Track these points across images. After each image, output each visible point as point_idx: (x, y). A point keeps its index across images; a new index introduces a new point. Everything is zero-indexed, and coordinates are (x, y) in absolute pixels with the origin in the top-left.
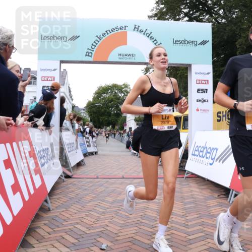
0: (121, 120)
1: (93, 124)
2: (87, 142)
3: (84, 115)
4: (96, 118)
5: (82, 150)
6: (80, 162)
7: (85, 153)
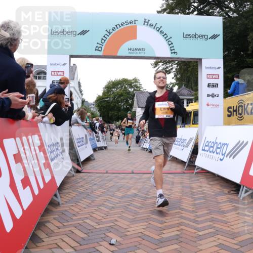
1: (103, 119)
3: (94, 110)
4: (106, 113)
5: (92, 145)
6: (89, 157)
7: (94, 147)
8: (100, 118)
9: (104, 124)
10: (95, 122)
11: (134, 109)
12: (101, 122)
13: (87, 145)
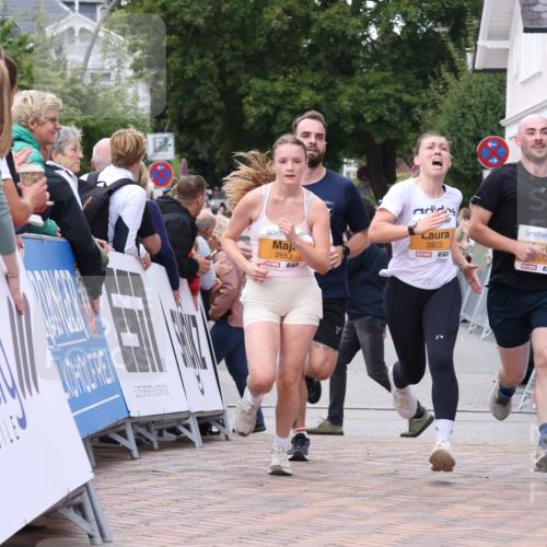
0: (448, 103)
1: (180, 149)
2: (126, 320)
3: (95, 61)
4: (209, 93)
5: (74, 404)
6: (52, 514)
7: (101, 425)
8: (152, 141)
9: (191, 192)
10: (110, 175)
11: (483, 53)
12: (161, 175)
13: (33, 404)
